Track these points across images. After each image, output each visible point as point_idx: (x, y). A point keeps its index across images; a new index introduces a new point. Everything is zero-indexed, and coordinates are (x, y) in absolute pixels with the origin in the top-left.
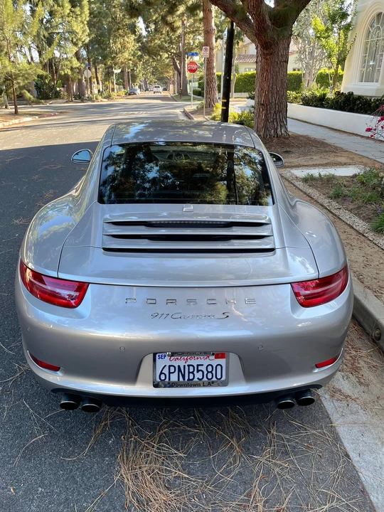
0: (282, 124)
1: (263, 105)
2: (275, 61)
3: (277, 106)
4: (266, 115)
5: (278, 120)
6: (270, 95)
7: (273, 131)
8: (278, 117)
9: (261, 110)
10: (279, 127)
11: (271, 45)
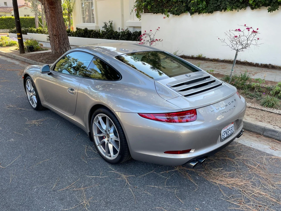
0: (68, 46)
1: (56, 35)
2: (57, 12)
3: (64, 36)
4: (59, 41)
5: (66, 43)
6: (59, 30)
7: (64, 49)
8: (65, 42)
9: (55, 38)
10: (67, 47)
11: (54, 3)
